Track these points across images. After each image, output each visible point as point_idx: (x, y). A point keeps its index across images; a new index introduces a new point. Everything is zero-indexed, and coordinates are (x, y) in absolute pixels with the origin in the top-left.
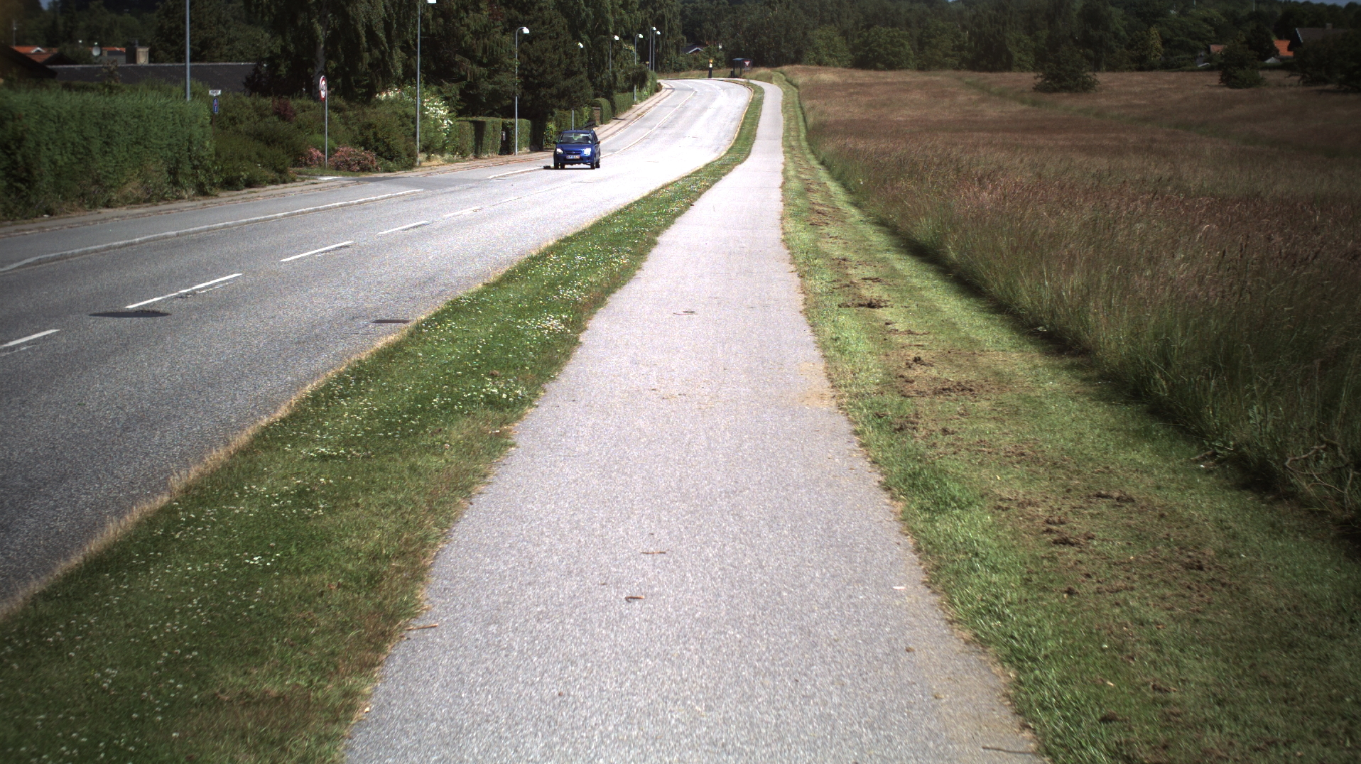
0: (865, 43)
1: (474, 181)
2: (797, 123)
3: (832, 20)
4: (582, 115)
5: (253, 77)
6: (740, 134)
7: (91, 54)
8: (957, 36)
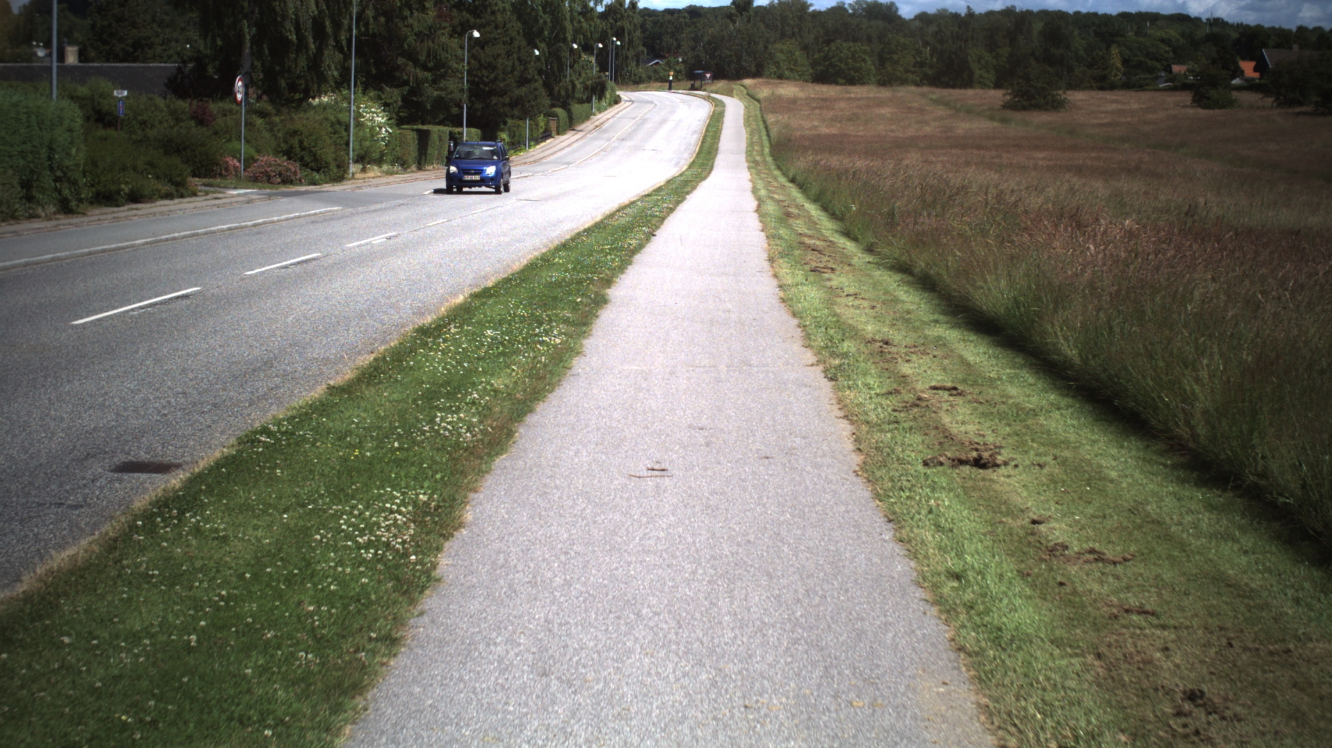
0: (826, 58)
2: (760, 137)
3: (793, 34)
4: (537, 125)
6: (701, 147)
7: (35, 54)
8: (919, 52)
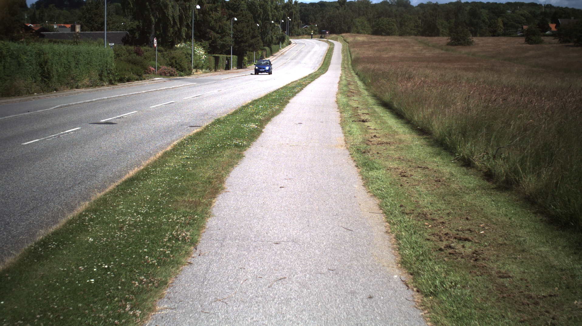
0: (377, 24)
1: (216, 80)
2: (348, 58)
3: (364, 14)
4: (258, 54)
5: (125, 38)
6: (324, 62)
7: (53, 27)
8: (416, 21)
